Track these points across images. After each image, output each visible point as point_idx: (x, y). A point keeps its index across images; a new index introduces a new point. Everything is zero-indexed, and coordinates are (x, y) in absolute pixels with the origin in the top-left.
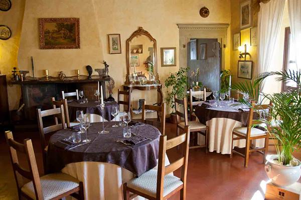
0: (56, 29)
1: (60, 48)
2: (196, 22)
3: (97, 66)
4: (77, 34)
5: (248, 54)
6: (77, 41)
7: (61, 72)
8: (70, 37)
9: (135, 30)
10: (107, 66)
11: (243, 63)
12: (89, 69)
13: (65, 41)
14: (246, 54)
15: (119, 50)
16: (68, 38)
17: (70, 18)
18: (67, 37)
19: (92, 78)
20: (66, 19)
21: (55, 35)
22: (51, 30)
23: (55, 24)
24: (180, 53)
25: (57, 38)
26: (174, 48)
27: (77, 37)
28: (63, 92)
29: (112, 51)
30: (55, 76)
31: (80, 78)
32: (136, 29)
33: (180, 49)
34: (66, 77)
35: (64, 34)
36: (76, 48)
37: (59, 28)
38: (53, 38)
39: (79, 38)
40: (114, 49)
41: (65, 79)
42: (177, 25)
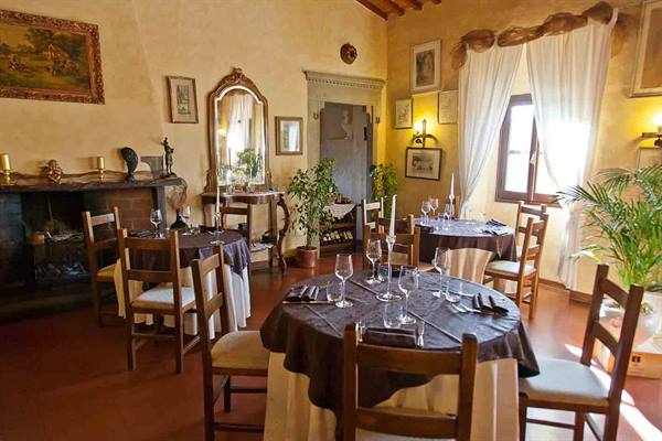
0: (28, 44)
1: (47, 98)
2: (334, 71)
3: (147, 149)
4: (92, 67)
5: (430, 136)
6: (93, 85)
7: (51, 162)
8: (74, 72)
9: (226, 74)
10: (168, 150)
11: (418, 151)
12: (127, 155)
13: (61, 81)
14: (425, 136)
15: (193, 115)
16: (68, 74)
17: (72, 22)
18: (64, 71)
19: (137, 177)
20: (59, 23)
21: (25, 60)
22: (13, 45)
23: (25, 29)
24: (309, 129)
25: (32, 69)
26: (300, 119)
27: (93, 74)
28: (88, 213)
29: (176, 116)
30: (30, 172)
31: (104, 178)
32: (227, 72)
33: (309, 122)
34: (64, 176)
35: (56, 61)
36: (94, 101)
37: (37, 44)
38: (21, 68)
39: (99, 76)
40: (181, 112)
41: (65, 180)
42: (305, 72)
